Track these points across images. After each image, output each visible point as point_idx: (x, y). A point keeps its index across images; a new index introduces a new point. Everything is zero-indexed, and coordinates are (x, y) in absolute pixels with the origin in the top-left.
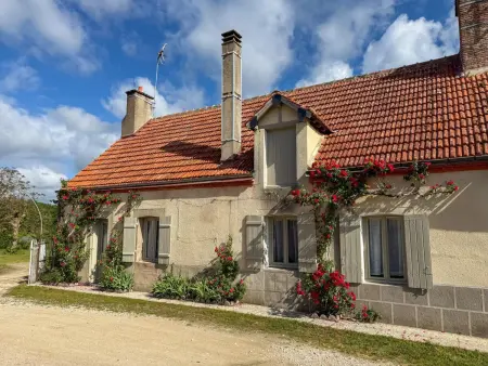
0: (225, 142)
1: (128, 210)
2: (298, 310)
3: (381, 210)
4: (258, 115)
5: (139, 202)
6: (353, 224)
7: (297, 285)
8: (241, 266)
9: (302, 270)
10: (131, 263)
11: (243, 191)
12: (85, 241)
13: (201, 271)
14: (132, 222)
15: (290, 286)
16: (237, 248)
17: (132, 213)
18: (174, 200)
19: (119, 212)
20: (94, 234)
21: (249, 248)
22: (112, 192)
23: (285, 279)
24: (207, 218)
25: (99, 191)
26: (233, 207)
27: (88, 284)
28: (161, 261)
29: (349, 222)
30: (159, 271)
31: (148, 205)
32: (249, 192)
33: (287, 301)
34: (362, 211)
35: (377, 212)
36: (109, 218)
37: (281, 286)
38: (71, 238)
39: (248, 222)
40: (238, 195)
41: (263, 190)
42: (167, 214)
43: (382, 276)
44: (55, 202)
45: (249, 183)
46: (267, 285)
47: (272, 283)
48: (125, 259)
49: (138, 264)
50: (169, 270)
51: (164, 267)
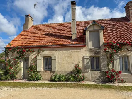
0: (73, 34)
1: (38, 54)
2: (101, 82)
3: (125, 54)
4: (88, 26)
5: (43, 51)
6: (117, 58)
7: (101, 75)
8: (83, 71)
9: (103, 71)
10: (40, 72)
11: (82, 49)
12: (19, 65)
13: (68, 72)
14: (40, 58)
15: (99, 75)
16: (81, 65)
17: (40, 55)
18: (57, 51)
19: (34, 55)
20: (23, 62)
21: (86, 65)
22: (31, 48)
23: (97, 74)
24: (70, 57)
25: (25, 48)
26: (79, 53)
27: (21, 79)
28: (53, 70)
29: (116, 57)
30: (52, 73)
31: (47, 53)
32: (84, 49)
33: (98, 79)
34: (119, 55)
35: (123, 55)
36: (30, 57)
37: (96, 75)
38: (12, 64)
39: (85, 58)
40: (81, 50)
41: (89, 48)
42: (54, 55)
43: (123, 71)
44: (4, 51)
45: (85, 46)
46: (91, 76)
47: (93, 75)
48: (38, 70)
49: (43, 71)
50: (56, 73)
51: (54, 72)
